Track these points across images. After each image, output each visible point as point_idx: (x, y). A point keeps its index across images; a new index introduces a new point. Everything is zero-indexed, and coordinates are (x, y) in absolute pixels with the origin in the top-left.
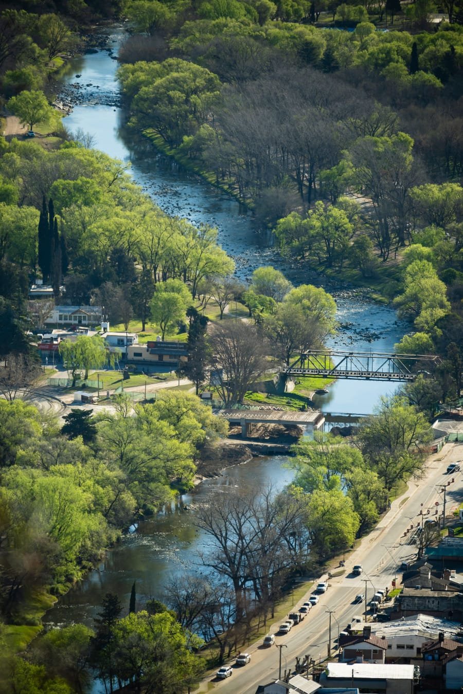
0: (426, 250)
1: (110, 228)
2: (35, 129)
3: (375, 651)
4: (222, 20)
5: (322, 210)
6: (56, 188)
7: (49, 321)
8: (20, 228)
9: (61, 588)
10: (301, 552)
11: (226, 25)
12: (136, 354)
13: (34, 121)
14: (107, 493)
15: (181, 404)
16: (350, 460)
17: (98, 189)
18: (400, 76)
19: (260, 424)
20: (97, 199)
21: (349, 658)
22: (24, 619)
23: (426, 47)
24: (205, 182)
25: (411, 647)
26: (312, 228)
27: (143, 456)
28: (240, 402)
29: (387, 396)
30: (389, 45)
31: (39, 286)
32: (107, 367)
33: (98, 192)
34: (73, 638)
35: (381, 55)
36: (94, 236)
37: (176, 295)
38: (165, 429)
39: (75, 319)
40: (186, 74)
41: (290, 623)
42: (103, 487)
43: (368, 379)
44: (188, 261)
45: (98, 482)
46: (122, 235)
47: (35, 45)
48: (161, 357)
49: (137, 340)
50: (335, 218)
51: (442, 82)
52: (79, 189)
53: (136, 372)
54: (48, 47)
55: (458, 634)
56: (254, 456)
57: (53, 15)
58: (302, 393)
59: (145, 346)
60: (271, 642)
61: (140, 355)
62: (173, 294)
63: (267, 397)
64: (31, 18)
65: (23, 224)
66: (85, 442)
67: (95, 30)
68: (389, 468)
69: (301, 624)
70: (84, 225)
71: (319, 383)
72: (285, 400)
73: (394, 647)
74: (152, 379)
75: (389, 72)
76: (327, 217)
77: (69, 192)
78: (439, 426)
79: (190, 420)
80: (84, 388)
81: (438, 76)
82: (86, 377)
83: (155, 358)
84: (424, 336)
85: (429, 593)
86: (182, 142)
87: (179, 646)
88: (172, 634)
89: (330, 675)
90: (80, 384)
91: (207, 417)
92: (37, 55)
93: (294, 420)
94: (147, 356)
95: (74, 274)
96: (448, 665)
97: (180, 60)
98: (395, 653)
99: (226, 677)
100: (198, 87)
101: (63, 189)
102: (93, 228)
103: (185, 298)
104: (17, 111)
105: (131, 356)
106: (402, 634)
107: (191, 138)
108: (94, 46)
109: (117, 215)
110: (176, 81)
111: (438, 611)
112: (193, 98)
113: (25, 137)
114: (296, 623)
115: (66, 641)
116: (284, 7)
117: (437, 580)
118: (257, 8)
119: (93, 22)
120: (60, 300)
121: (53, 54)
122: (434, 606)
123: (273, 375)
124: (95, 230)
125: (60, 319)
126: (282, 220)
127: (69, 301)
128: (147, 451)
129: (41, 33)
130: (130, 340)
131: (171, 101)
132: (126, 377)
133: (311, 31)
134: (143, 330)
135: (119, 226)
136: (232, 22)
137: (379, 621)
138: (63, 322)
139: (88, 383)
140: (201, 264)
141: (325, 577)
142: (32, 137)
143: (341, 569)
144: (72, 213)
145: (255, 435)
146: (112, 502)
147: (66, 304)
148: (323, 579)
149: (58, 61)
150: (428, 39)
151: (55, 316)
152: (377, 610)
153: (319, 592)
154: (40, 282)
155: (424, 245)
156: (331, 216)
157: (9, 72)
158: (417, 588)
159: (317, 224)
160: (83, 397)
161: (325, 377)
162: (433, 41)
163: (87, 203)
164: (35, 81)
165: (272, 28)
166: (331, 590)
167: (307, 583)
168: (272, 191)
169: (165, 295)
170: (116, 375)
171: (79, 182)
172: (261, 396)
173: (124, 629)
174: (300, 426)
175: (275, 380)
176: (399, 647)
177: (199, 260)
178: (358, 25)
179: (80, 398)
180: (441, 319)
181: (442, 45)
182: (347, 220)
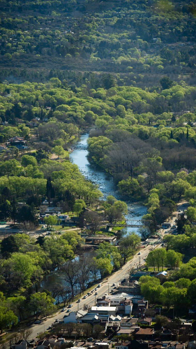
0: (157, 190)
1: (67, 185)
2: (60, 157)
3: (106, 303)
4: (120, 125)
5: (130, 179)
6: (53, 174)
7: (46, 211)
8: (41, 185)
9: (27, 287)
10: (95, 276)
11: (121, 126)
12: (67, 221)
13: (59, 155)
14: (43, 260)
15: (71, 235)
16: (114, 250)
17: (65, 174)
18: (166, 140)
19: (99, 240)
20: (65, 177)
21: (98, 305)
22: (14, 295)
23: (176, 132)
24: (105, 172)
25: (118, 302)
26: (128, 184)
27: (56, 249)
28: (94, 234)
29: (130, 232)
30: (165, 131)
31: (46, 202)
32: (58, 224)
33: (66, 175)
34: (19, 300)
35: (163, 134)
36: (63, 187)
37: (80, 204)
38: (64, 241)
39: (54, 211)
40: (103, 141)
41: (87, 295)
42: (42, 258)
43: (132, 227)
44: (88, 194)
45: (41, 257)
46: (71, 187)
47: (65, 133)
48: (74, 222)
49: (68, 217)
50: (134, 181)
51: (178, 142)
52: (61, 174)
53: (66, 226)
54: (70, 133)
55: (132, 298)
56: (94, 249)
57: (72, 124)
58: (114, 232)
59: (70, 218)
60: (80, 301)
61: (69, 221)
62: (79, 204)
63: (103, 233)
64: (66, 125)
65: (42, 184)
66: (40, 246)
67: (87, 128)
68: (125, 252)
69: (91, 296)
70: (60, 184)
71: (119, 228)
72: (107, 233)
73: (113, 302)
74: (71, 228)
75: (162, 139)
76: (132, 181)
77: (57, 175)
78: (148, 240)
79: (74, 239)
80: (51, 230)
81: (177, 140)
82: (52, 227)
83: (73, 222)
84: (150, 215)
85: (127, 287)
86: (100, 160)
87: (48, 302)
88: (47, 298)
89: (92, 310)
90: (49, 229)
91: (79, 238)
92: (66, 135)
93: (108, 239)
94: (71, 221)
95: (56, 198)
96: (126, 307)
97: (103, 136)
98: (113, 304)
99: (64, 311)
100: (106, 144)
101: (55, 174)
102: (62, 185)
103: (83, 204)
104: (55, 151)
105: (66, 221)
106: (116, 298)
107: (102, 159)
108: (85, 132)
109: (70, 181)
110: (100, 142)
111: (129, 292)
112: (104, 147)
113: (56, 159)
114: (89, 296)
115: (17, 301)
116: (140, 121)
117: (130, 283)
118: (132, 121)
119: (86, 125)
120: (50, 206)
121: (71, 135)
122: (128, 290)
123: (105, 226)
124: (63, 186)
125: (49, 211)
126: (120, 182)
127: (53, 206)
128: (57, 248)
129: (68, 129)
130: (66, 217)
131: (98, 148)
132: (63, 227)
133: (145, 128)
134: (73, 214)
135: (70, 184)
136: (123, 125)
137: (112, 295)
138: (50, 212)
139: (52, 229)
140: (91, 195)
141: (101, 283)
142: (59, 159)
143: (107, 281)
144: (57, 181)
145: (96, 243)
146: (45, 262)
147: (52, 207)
148: (100, 284)
149: (73, 137)
150: (177, 130)
151: (48, 210)
152: (113, 292)
153: (99, 287)
154: (46, 201)
155: (156, 189)
156: (133, 181)
157: (54, 140)
158: (124, 285)
159: (129, 183)
160: (49, 233)
161: (120, 227)
162: (178, 130)
163: (62, 178)
164: (62, 143)
165: (134, 127)
166: (102, 286)
167: (96, 285)
168: (119, 174)
169: (77, 204)
170: (60, 227)
171: (60, 172)
172: (101, 232)
173: (34, 298)
174: (110, 241)
175: (106, 228)
176: (115, 302)
177: (91, 194)
178: (160, 126)
179: (48, 233)
180: (155, 210)
181: (180, 131)
182: (137, 182)
